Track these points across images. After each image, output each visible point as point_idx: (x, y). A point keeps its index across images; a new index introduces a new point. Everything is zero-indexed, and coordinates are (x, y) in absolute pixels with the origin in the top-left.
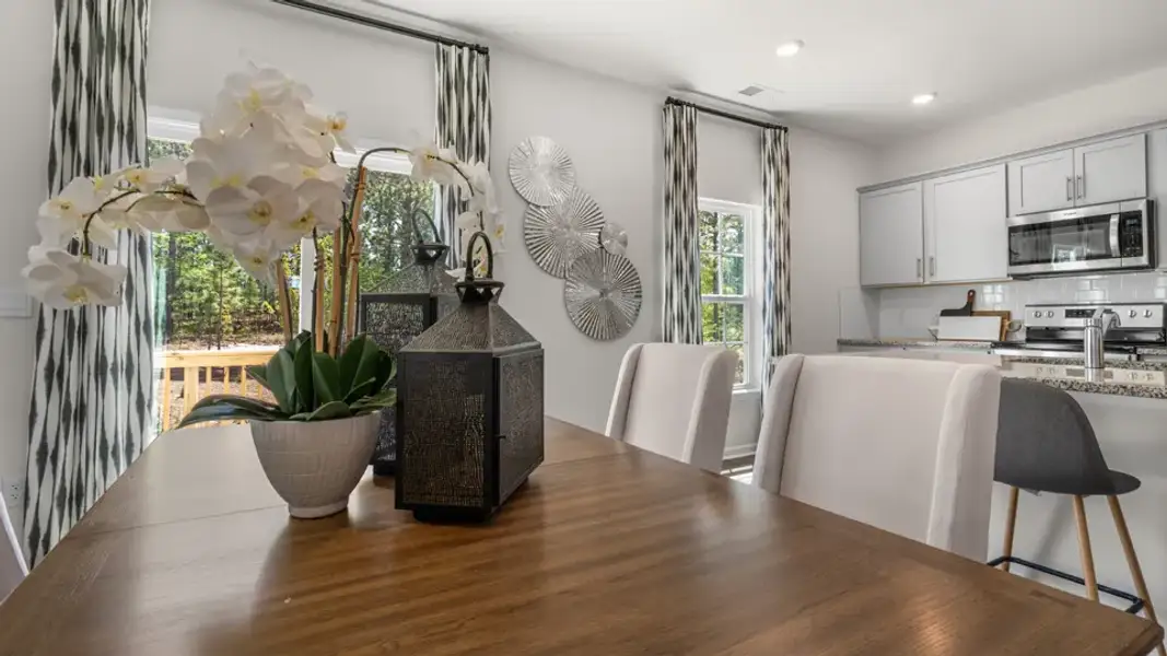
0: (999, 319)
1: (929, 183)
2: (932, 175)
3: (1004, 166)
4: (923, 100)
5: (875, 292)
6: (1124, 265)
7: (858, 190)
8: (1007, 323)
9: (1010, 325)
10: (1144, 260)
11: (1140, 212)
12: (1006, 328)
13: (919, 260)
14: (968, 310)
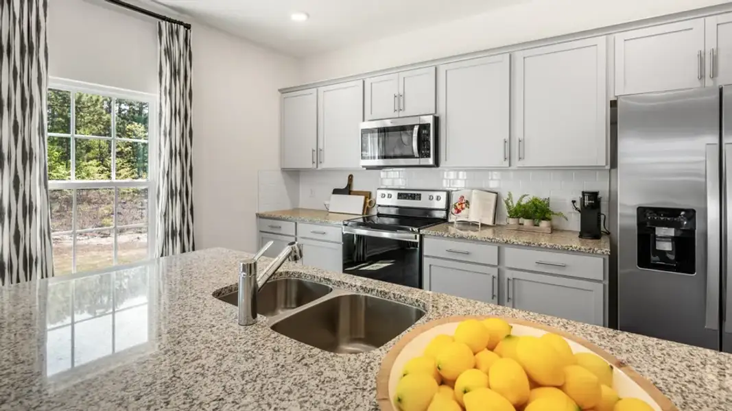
0: (362, 198)
1: (321, 89)
2: (324, 84)
3: (361, 81)
4: (298, 18)
5: (293, 174)
6: (422, 164)
7: (280, 90)
8: (368, 201)
9: (370, 203)
10: (431, 161)
11: (429, 124)
12: (368, 205)
13: (313, 151)
14: (348, 191)
